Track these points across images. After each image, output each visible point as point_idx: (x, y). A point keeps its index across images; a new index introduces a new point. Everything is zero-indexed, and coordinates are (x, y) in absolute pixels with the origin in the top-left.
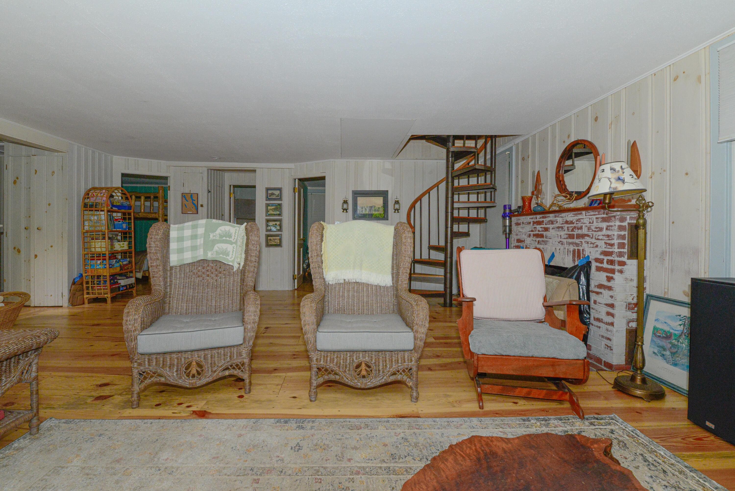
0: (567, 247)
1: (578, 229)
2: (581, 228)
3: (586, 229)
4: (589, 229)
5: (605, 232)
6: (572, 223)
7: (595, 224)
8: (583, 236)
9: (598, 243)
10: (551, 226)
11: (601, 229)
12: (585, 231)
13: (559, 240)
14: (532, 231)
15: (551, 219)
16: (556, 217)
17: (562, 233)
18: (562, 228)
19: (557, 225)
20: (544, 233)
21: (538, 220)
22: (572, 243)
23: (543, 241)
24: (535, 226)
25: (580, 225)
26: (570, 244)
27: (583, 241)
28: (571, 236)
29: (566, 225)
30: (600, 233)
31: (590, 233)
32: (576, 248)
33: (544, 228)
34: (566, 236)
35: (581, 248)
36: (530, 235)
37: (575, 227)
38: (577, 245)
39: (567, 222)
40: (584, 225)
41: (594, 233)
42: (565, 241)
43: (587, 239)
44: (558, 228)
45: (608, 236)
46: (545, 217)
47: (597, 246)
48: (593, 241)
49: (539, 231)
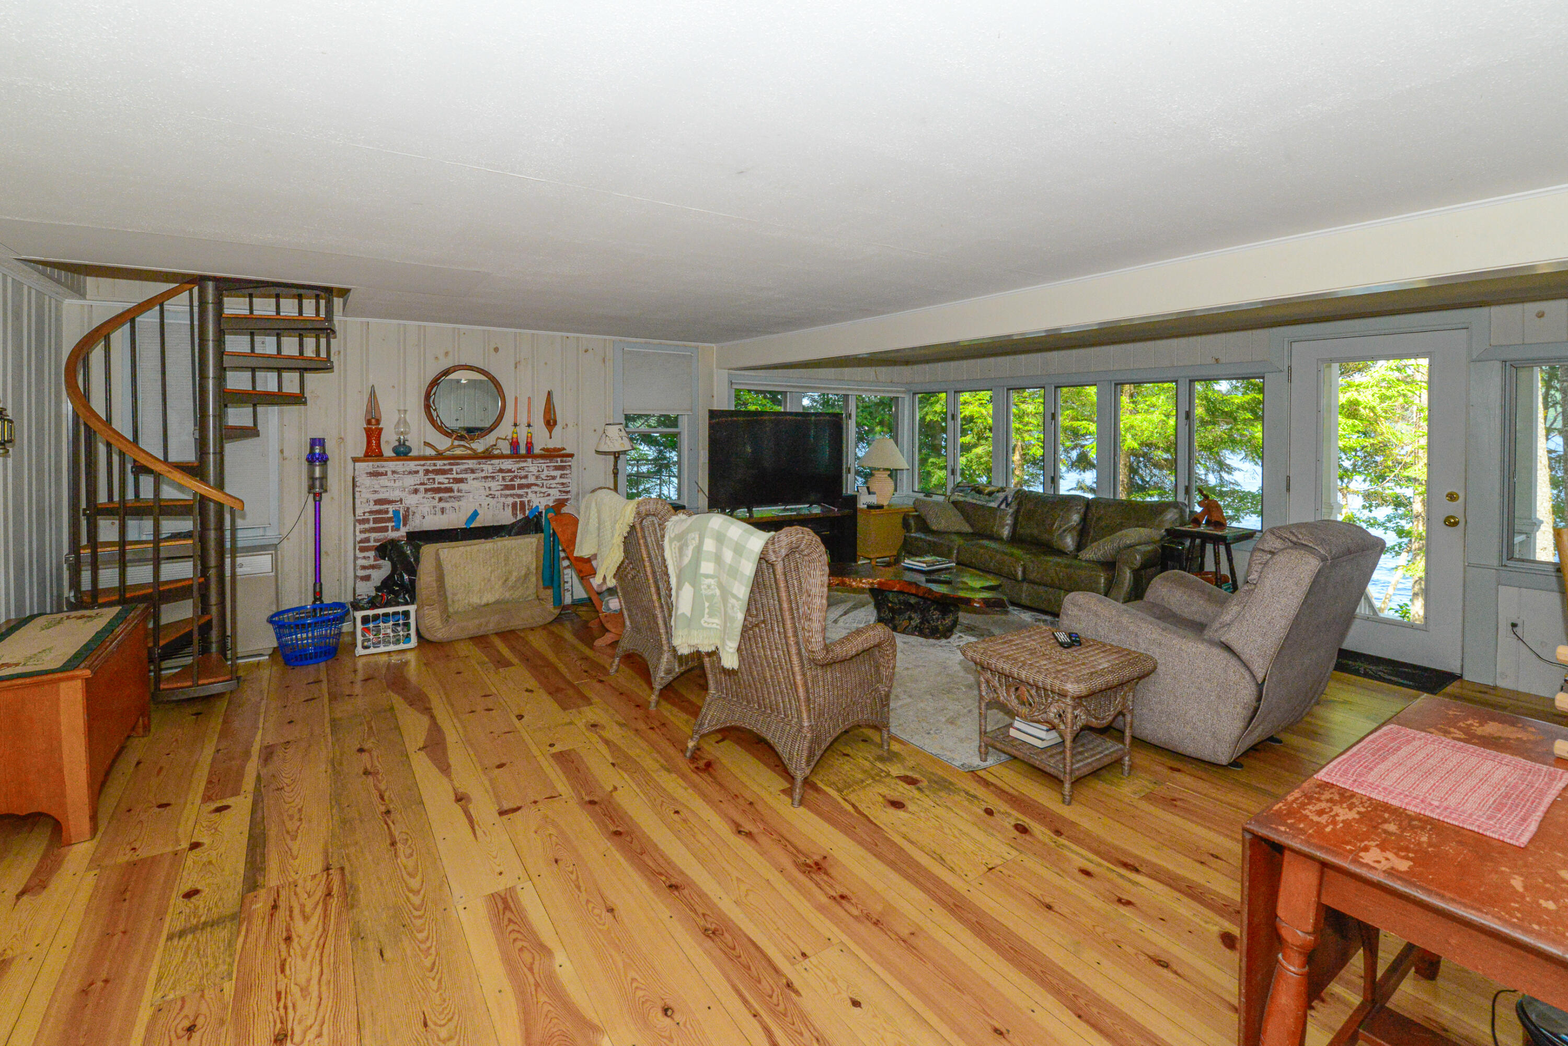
0: (503, 499)
1: (521, 478)
2: (526, 477)
3: (534, 478)
4: (537, 477)
5: (558, 480)
6: (510, 471)
7: (546, 473)
8: (529, 486)
9: (550, 491)
10: (470, 476)
11: (554, 478)
12: (532, 480)
13: (488, 492)
14: (422, 484)
15: (471, 466)
16: (480, 464)
17: (493, 484)
18: (493, 478)
19: (483, 474)
20: (455, 487)
21: (438, 467)
22: (512, 495)
23: (450, 497)
24: (431, 476)
25: (523, 473)
26: (507, 496)
27: (529, 491)
28: (507, 487)
29: (501, 475)
30: (552, 482)
31: (539, 482)
32: (518, 500)
33: (454, 479)
34: (500, 488)
35: (525, 500)
36: (416, 491)
37: (516, 477)
38: (519, 496)
39: (501, 471)
40: (530, 474)
41: (545, 482)
42: (496, 493)
43: (535, 488)
44: (486, 478)
45: (563, 484)
46: (458, 464)
47: (549, 495)
48: (544, 490)
49: (439, 483)
